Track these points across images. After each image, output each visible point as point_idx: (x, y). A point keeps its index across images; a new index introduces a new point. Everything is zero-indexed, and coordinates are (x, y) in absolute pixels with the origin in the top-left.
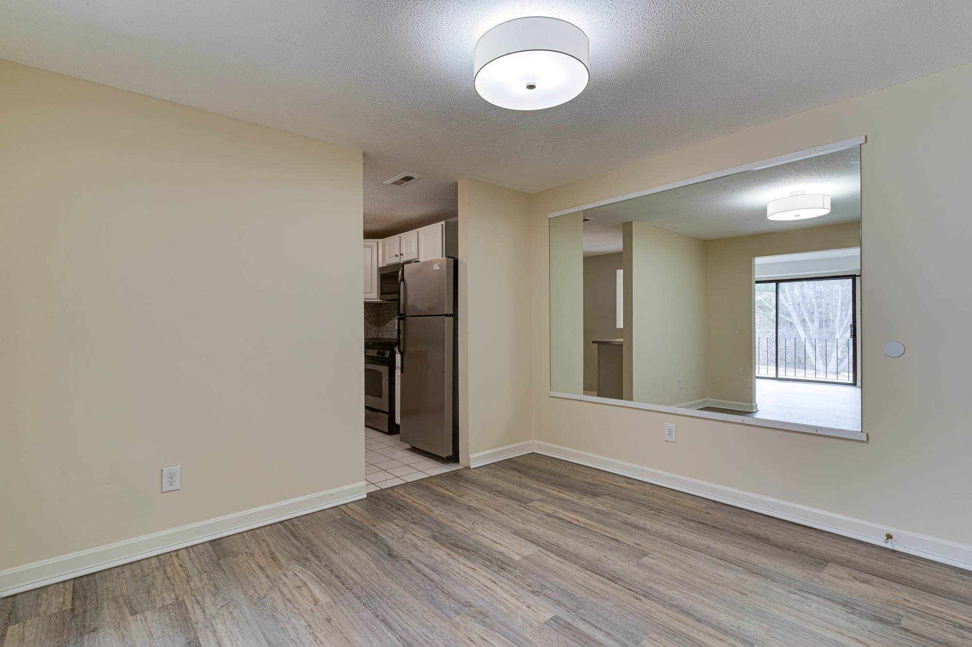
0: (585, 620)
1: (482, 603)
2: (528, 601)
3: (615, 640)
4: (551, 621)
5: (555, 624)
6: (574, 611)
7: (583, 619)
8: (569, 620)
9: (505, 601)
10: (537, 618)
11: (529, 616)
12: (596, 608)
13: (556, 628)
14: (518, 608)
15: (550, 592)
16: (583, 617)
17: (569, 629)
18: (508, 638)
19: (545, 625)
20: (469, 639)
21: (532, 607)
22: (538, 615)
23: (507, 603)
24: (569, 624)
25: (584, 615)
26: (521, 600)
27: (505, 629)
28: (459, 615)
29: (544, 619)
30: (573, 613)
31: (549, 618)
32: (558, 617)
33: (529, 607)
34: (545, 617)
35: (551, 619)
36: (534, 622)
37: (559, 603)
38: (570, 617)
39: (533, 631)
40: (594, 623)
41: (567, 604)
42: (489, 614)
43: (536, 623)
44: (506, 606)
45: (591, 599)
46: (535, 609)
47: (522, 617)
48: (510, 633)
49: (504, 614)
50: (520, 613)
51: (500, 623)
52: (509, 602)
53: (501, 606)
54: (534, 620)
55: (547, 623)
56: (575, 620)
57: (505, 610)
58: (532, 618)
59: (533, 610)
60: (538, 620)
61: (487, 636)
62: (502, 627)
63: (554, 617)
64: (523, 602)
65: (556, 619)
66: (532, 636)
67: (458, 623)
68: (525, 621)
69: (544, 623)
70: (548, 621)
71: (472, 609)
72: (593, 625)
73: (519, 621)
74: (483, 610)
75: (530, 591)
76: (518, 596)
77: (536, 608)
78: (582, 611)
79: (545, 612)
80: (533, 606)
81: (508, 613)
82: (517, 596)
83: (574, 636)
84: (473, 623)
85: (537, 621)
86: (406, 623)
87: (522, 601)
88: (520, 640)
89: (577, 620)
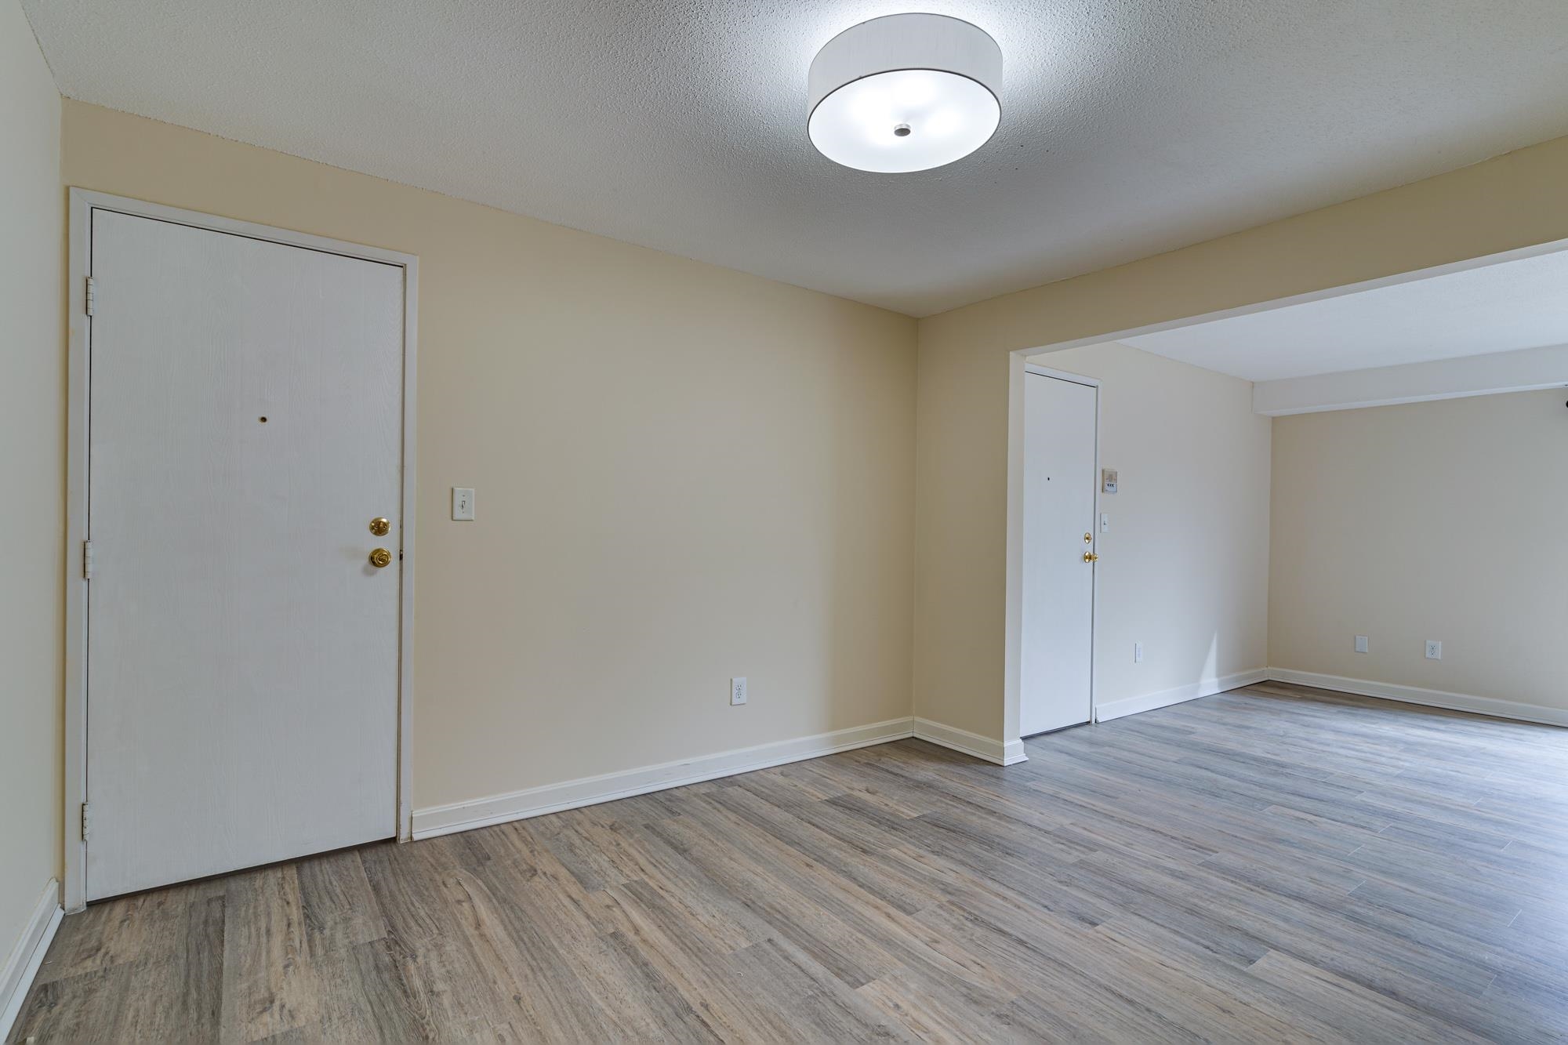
0: (812, 978)
1: (980, 1019)
2: (899, 1016)
3: (781, 951)
4: (863, 981)
5: (858, 977)
6: (824, 993)
7: (814, 980)
8: (836, 980)
9: (939, 1020)
10: (885, 988)
11: (896, 991)
12: (785, 994)
13: (859, 972)
14: (915, 1006)
15: (856, 1031)
16: (813, 983)
17: (839, 969)
18: (928, 964)
19: (874, 976)
20: (982, 967)
21: (892, 1006)
22: (882, 991)
23: (935, 1016)
24: (837, 975)
25: (810, 987)
26: (911, 1020)
27: (933, 975)
28: (1013, 1002)
29: (874, 985)
30: (827, 990)
31: (865, 986)
32: (851, 986)
33: (897, 1006)
34: (872, 988)
35: (863, 984)
36: (890, 982)
37: (845, 1009)
38: (832, 984)
39: (892, 970)
40: (800, 974)
41: (830, 1006)
42: (963, 999)
43: (888, 980)
44: (937, 1012)
45: (785, 1012)
46: (887, 1001)
47: (908, 990)
48: (925, 970)
49: (938, 998)
50: (911, 997)
51: (943, 985)
52: (931, 1017)
53: (945, 1012)
54: (889, 985)
55: (870, 979)
56: (826, 980)
57: (937, 1004)
58: (893, 988)
59: (891, 1001)
60: (885, 985)
61: (957, 968)
62: (937, 978)
63: (858, 987)
64: (906, 1015)
65: (856, 984)
66: (895, 964)
67: (1008, 989)
68: (903, 985)
69: (874, 979)
70: (868, 982)
71: (994, 1010)
72: (803, 971)
73: (913, 986)
74: (974, 1006)
75: (893, 1037)
76: (916, 1028)
77: (884, 1004)
78: (810, 993)
79: (870, 997)
80: (890, 1007)
81: (931, 998)
82: (918, 1029)
83: (836, 960)
84: (984, 988)
85: (886, 983)
86: (1090, 995)
87: (909, 1018)
88: (911, 961)
89: (824, 980)
